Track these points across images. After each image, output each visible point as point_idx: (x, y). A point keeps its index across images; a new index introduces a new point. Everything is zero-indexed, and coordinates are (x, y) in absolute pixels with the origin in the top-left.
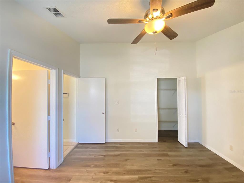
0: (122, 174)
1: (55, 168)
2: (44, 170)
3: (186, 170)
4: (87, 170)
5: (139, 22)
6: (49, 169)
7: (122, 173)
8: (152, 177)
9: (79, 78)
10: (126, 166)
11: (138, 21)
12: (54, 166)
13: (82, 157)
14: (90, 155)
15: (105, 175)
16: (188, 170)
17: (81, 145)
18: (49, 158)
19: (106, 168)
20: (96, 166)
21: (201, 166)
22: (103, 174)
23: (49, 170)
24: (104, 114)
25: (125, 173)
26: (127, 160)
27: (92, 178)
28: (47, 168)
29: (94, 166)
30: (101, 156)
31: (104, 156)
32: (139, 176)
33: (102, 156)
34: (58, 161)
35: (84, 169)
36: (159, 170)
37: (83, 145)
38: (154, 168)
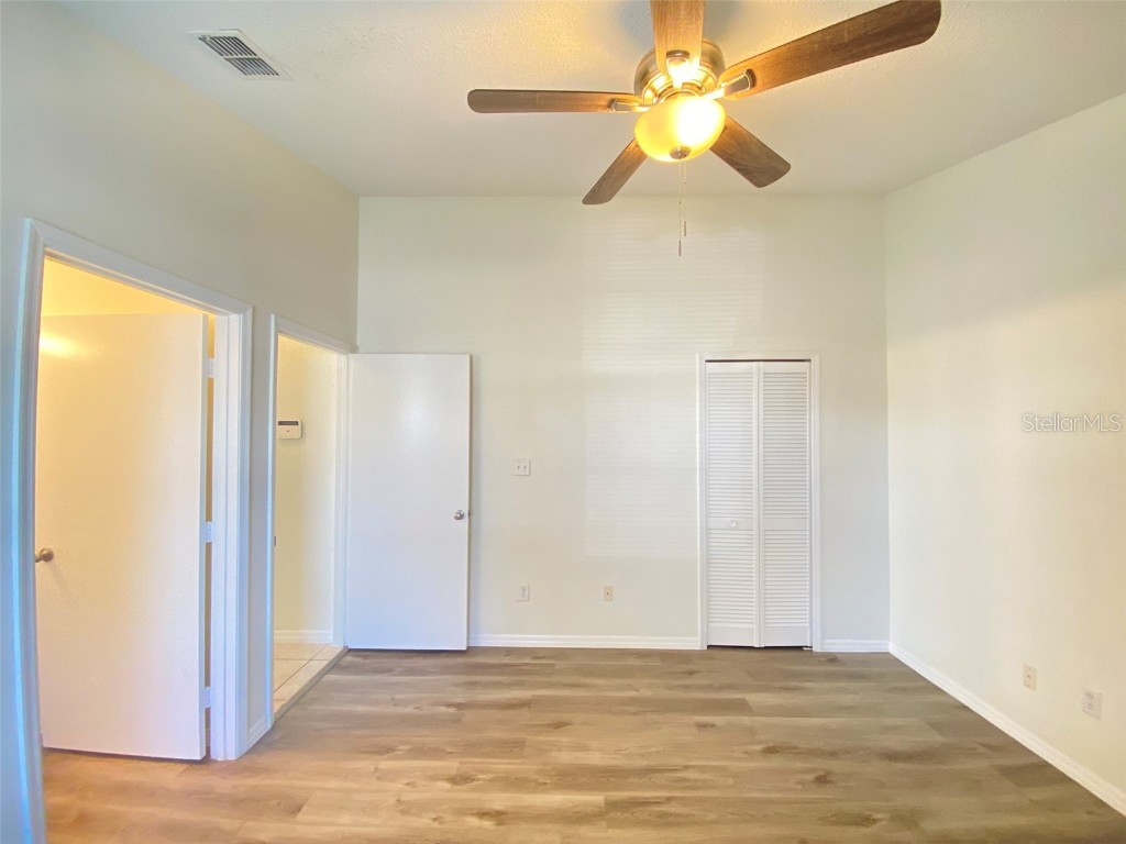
0: (533, 785)
1: (232, 756)
2: (183, 767)
3: (822, 773)
4: (376, 769)
5: (609, 106)
6: (206, 760)
7: (532, 781)
8: (669, 799)
9: (351, 355)
10: (553, 754)
11: (604, 103)
12: (227, 748)
13: (360, 709)
14: (396, 703)
15: (457, 787)
16: (829, 773)
17: (358, 660)
18: (208, 712)
19: (462, 760)
20: (419, 752)
21: (892, 756)
22: (446, 785)
23: (204, 767)
24: (461, 517)
25: (545, 784)
26: (559, 725)
27: (398, 801)
28: (198, 758)
29: (409, 751)
30: (443, 709)
31: (459, 706)
32: (609, 794)
33: (449, 705)
34: (249, 727)
35: (366, 764)
36: (701, 769)
37: (366, 657)
38: (677, 761)
